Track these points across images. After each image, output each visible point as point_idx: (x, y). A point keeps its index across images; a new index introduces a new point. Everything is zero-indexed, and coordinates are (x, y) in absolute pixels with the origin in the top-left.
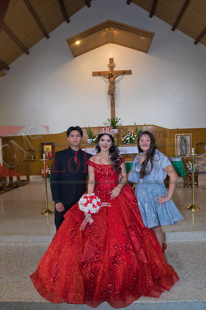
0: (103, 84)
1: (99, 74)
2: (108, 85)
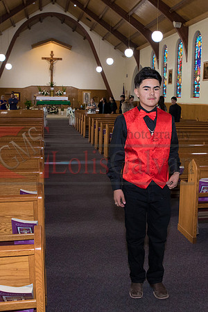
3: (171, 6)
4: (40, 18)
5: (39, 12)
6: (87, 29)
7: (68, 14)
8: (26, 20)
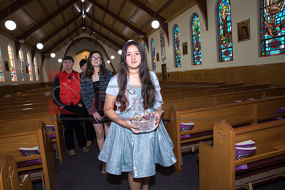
3: (138, 28)
4: (79, 40)
5: (78, 38)
6: (102, 43)
7: (91, 37)
8: (71, 42)
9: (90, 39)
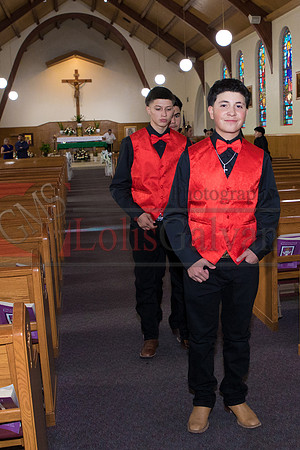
0: (71, 89)
1: (67, 81)
2: (74, 90)
4: (56, 22)
5: (53, 14)
6: (126, 34)
7: (96, 14)
9: (90, 21)
